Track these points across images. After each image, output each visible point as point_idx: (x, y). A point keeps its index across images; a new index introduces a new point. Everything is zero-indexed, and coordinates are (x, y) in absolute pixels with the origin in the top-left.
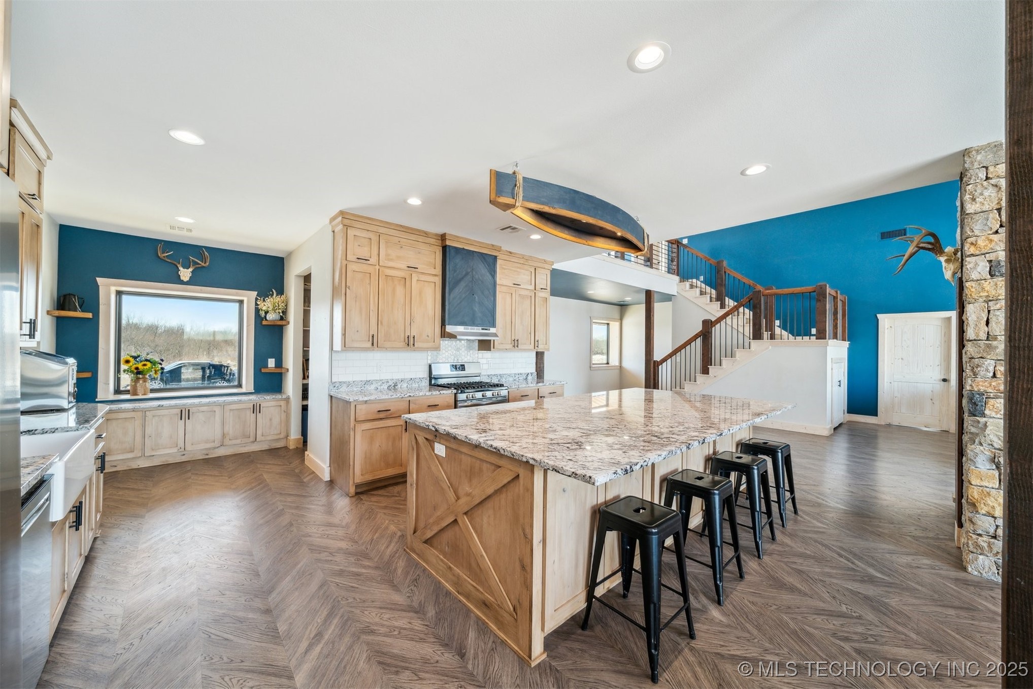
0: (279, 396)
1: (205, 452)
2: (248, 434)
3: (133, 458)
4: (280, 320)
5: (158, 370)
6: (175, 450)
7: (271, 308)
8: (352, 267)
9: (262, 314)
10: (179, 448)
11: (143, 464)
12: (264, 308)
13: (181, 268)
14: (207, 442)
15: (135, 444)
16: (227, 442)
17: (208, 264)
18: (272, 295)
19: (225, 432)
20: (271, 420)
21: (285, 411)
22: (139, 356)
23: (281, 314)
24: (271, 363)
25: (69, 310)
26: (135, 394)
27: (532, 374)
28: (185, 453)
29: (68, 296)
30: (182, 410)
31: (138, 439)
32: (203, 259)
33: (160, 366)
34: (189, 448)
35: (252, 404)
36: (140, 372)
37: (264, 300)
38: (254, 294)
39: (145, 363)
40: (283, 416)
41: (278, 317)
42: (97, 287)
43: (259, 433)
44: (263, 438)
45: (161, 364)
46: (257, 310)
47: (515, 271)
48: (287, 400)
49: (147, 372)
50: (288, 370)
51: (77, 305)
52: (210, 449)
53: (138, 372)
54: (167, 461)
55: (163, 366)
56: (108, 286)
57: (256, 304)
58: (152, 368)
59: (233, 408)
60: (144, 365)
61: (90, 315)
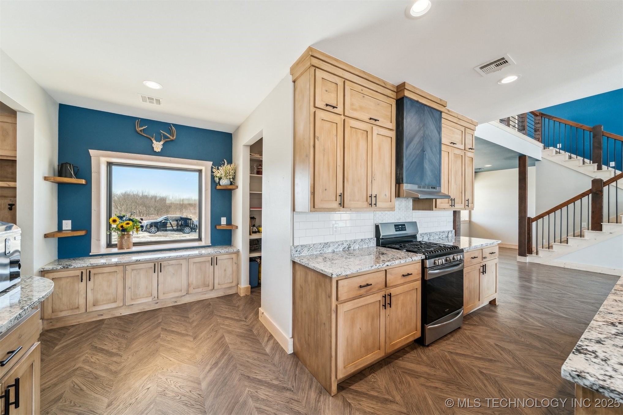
0: (231, 250)
1: (174, 300)
2: (208, 283)
3: (116, 308)
4: (230, 185)
5: (139, 228)
6: (150, 299)
7: (223, 175)
8: (320, 115)
9: (217, 180)
10: (153, 297)
11: (125, 312)
12: (218, 175)
13: (154, 142)
14: (175, 291)
15: (118, 296)
16: (191, 290)
17: (175, 137)
18: (224, 164)
19: (189, 282)
20: (225, 270)
21: (236, 263)
22: (124, 216)
23: (232, 180)
24: (224, 221)
25: (66, 177)
26: (121, 248)
27: (451, 231)
28: (158, 301)
29: (64, 165)
30: (155, 264)
31: (120, 291)
32: (171, 133)
33: (140, 224)
34: (161, 297)
35: (210, 258)
36: (125, 229)
37: (218, 169)
38: (210, 163)
39: (128, 222)
40: (235, 266)
41: (229, 183)
42: (89, 157)
43: (216, 282)
44: (219, 287)
45: (140, 223)
46: (213, 177)
47: (451, 130)
48: (238, 253)
49: (130, 229)
50: (237, 227)
51: (72, 173)
52: (178, 297)
53: (123, 230)
54: (144, 309)
55: (142, 224)
56: (98, 157)
57: (212, 172)
58: (134, 226)
59: (195, 261)
60: (128, 224)
61: (83, 182)
